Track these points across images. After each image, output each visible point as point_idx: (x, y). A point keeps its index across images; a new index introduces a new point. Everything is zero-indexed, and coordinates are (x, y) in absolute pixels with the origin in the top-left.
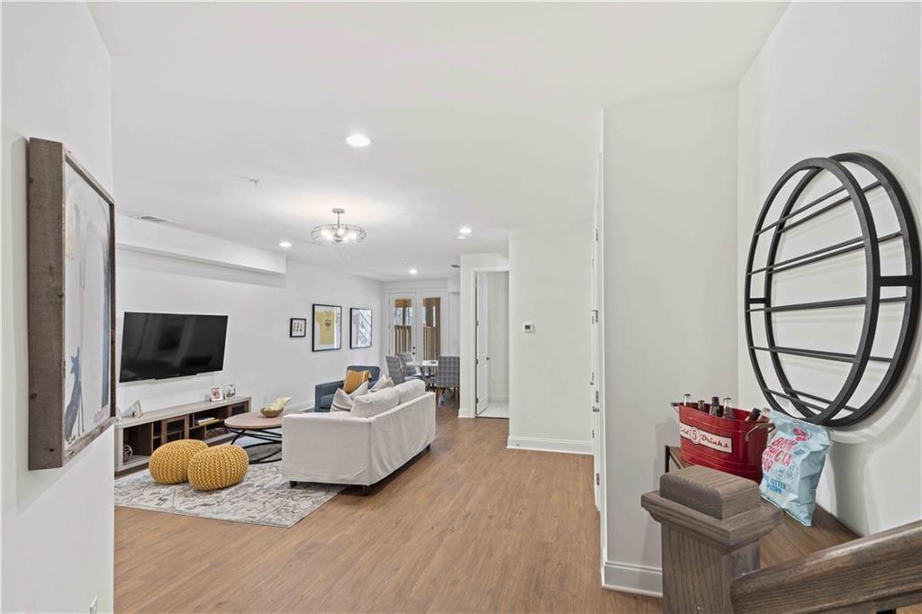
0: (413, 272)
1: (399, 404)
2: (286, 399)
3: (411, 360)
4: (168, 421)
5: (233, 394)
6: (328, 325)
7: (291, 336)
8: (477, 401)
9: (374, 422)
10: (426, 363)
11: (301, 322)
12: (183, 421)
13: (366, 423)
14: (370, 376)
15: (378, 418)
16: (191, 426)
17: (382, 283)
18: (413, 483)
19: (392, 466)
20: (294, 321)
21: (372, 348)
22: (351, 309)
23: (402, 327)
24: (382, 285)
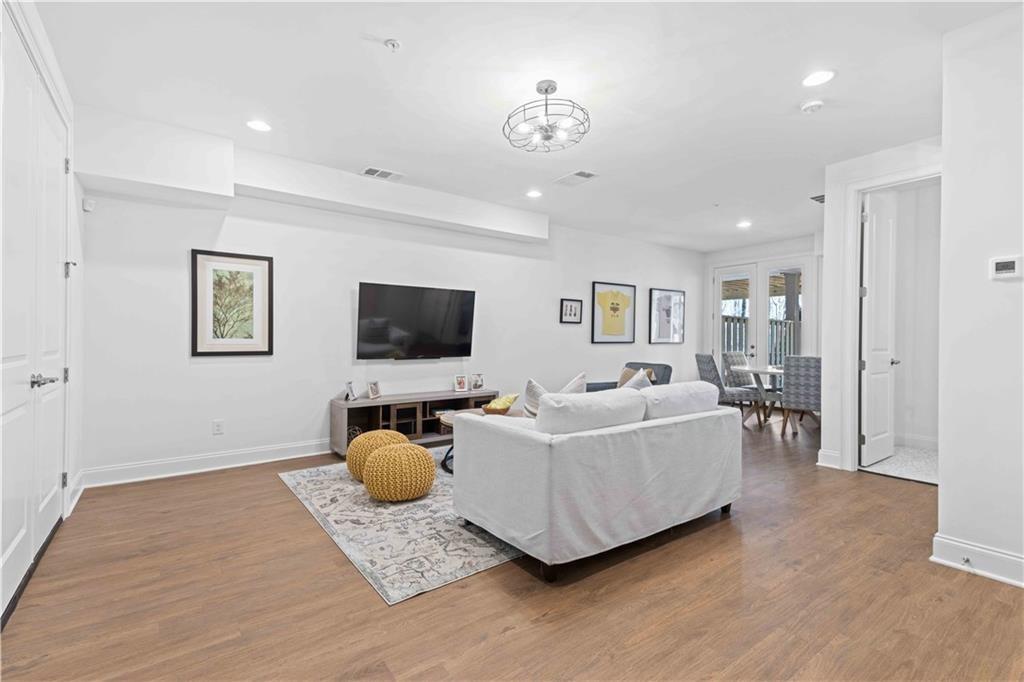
0: (745, 225)
1: (644, 420)
2: (512, 396)
3: (743, 363)
4: (398, 407)
5: (480, 386)
6: (615, 309)
7: (561, 321)
8: (861, 440)
9: (561, 444)
10: (771, 369)
11: (574, 304)
12: (415, 409)
13: (542, 444)
14: (654, 378)
15: (571, 438)
16: (424, 415)
17: (705, 254)
18: (651, 584)
19: (614, 536)
20: (565, 303)
21: (683, 345)
22: (651, 290)
23: (739, 320)
24: (702, 258)
